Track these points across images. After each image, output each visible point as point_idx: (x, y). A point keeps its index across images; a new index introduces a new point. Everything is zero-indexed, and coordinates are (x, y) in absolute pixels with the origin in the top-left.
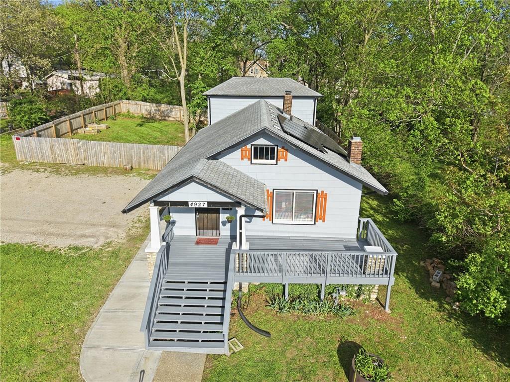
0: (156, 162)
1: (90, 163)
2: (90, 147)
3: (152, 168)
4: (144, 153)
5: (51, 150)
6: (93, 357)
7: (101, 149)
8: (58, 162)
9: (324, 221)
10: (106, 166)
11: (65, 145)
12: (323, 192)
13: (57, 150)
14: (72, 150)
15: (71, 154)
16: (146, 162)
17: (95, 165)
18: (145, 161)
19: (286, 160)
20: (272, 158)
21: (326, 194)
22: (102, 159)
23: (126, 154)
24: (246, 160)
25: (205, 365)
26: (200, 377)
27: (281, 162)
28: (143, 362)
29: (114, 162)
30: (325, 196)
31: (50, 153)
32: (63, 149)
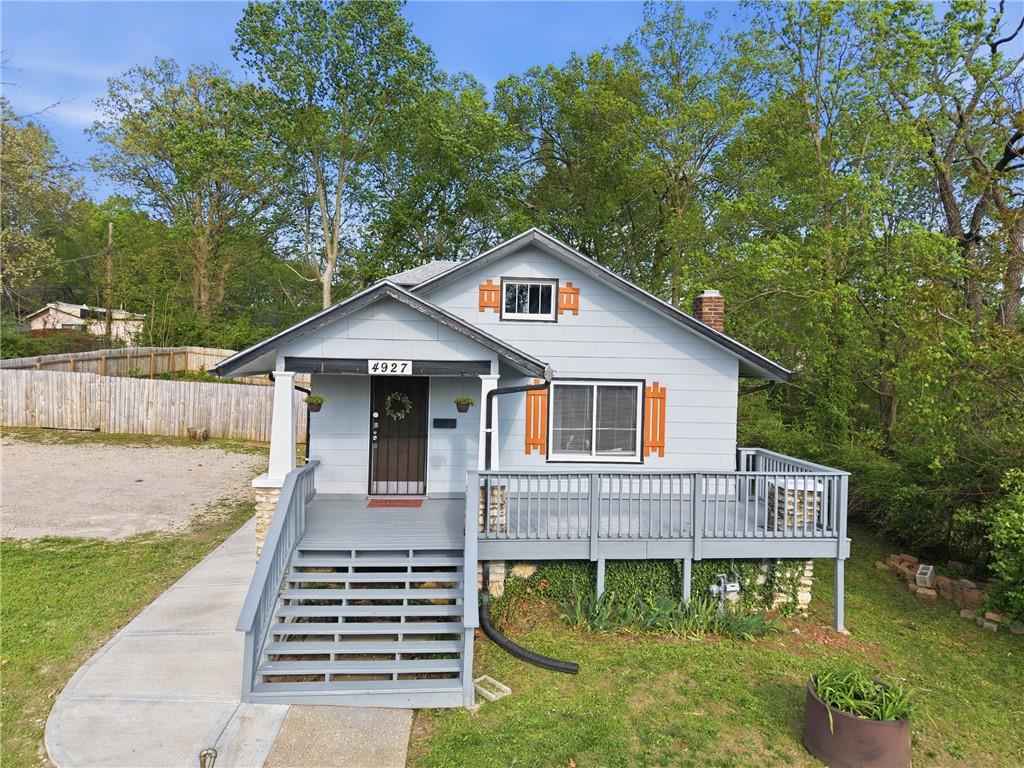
0: (263, 425)
1: (112, 425)
2: (118, 391)
3: (253, 438)
4: (238, 404)
5: (27, 397)
6: (89, 717)
7: (142, 394)
8: (37, 425)
9: (661, 454)
10: (149, 433)
11: (61, 386)
12: (656, 384)
13: (41, 398)
14: (76, 397)
15: (72, 407)
16: (241, 424)
17: (122, 432)
18: (237, 421)
19: (575, 311)
20: (547, 310)
21: (663, 390)
22: (141, 419)
23: (197, 405)
24: (489, 311)
25: (412, 730)
26: (403, 754)
27: (566, 317)
28: (234, 726)
29: (169, 425)
30: (661, 395)
31: (23, 404)
32: (56, 393)
